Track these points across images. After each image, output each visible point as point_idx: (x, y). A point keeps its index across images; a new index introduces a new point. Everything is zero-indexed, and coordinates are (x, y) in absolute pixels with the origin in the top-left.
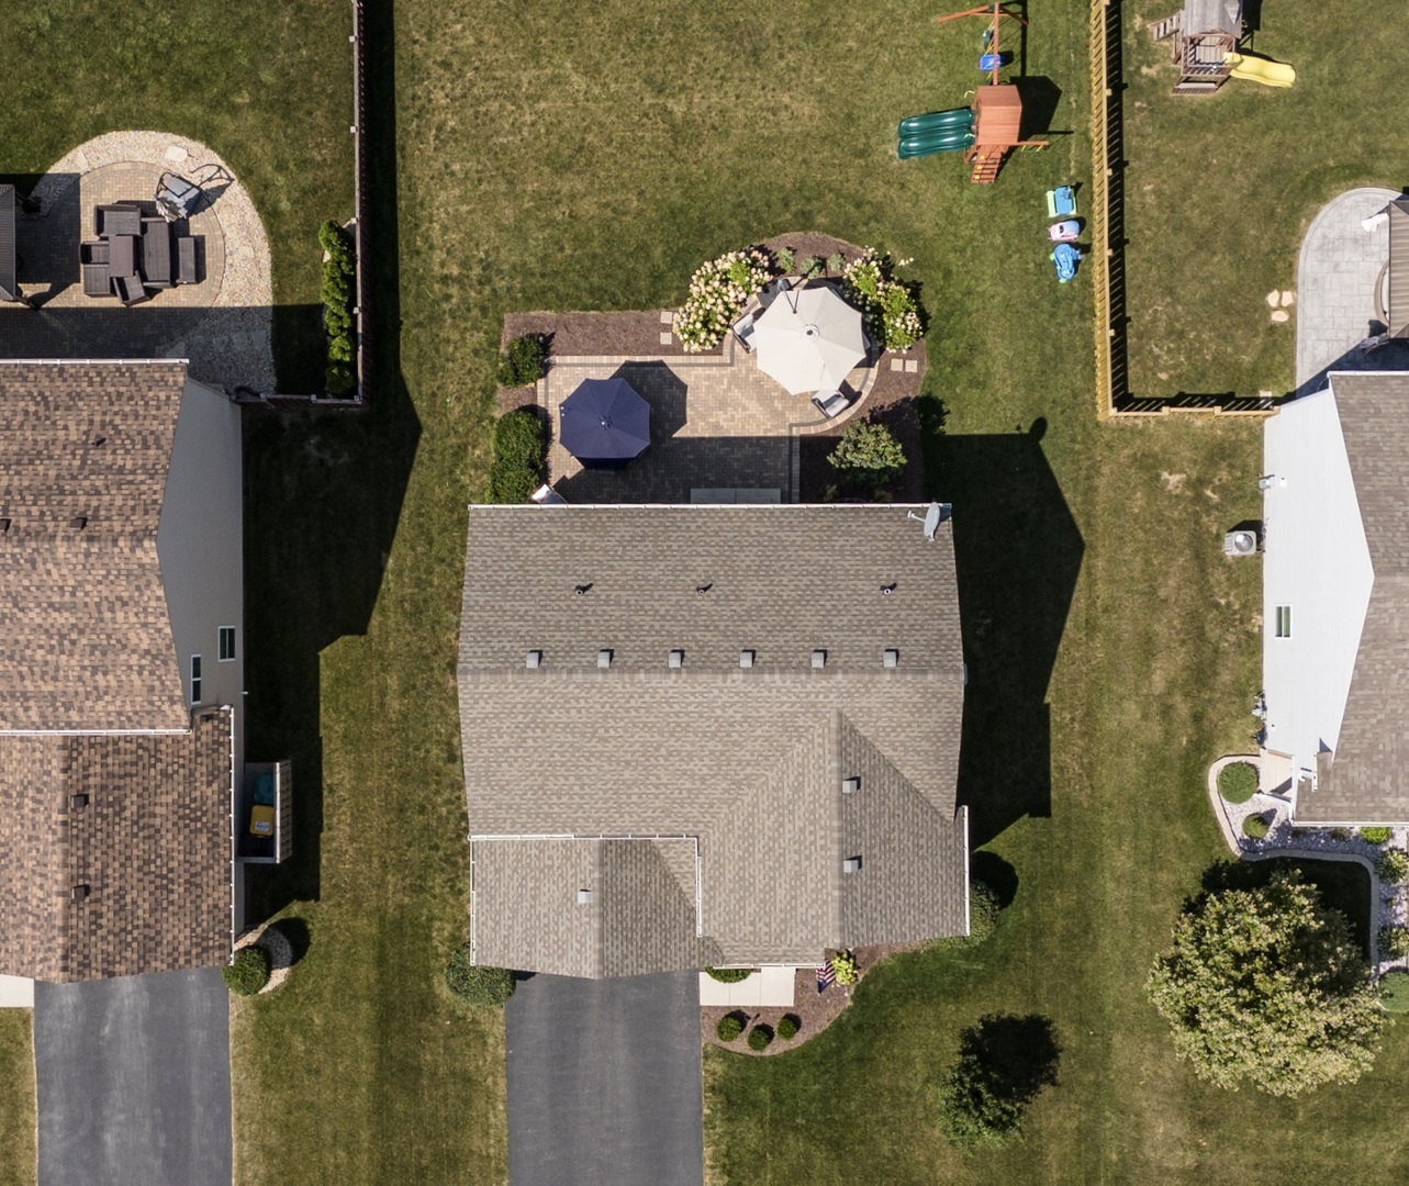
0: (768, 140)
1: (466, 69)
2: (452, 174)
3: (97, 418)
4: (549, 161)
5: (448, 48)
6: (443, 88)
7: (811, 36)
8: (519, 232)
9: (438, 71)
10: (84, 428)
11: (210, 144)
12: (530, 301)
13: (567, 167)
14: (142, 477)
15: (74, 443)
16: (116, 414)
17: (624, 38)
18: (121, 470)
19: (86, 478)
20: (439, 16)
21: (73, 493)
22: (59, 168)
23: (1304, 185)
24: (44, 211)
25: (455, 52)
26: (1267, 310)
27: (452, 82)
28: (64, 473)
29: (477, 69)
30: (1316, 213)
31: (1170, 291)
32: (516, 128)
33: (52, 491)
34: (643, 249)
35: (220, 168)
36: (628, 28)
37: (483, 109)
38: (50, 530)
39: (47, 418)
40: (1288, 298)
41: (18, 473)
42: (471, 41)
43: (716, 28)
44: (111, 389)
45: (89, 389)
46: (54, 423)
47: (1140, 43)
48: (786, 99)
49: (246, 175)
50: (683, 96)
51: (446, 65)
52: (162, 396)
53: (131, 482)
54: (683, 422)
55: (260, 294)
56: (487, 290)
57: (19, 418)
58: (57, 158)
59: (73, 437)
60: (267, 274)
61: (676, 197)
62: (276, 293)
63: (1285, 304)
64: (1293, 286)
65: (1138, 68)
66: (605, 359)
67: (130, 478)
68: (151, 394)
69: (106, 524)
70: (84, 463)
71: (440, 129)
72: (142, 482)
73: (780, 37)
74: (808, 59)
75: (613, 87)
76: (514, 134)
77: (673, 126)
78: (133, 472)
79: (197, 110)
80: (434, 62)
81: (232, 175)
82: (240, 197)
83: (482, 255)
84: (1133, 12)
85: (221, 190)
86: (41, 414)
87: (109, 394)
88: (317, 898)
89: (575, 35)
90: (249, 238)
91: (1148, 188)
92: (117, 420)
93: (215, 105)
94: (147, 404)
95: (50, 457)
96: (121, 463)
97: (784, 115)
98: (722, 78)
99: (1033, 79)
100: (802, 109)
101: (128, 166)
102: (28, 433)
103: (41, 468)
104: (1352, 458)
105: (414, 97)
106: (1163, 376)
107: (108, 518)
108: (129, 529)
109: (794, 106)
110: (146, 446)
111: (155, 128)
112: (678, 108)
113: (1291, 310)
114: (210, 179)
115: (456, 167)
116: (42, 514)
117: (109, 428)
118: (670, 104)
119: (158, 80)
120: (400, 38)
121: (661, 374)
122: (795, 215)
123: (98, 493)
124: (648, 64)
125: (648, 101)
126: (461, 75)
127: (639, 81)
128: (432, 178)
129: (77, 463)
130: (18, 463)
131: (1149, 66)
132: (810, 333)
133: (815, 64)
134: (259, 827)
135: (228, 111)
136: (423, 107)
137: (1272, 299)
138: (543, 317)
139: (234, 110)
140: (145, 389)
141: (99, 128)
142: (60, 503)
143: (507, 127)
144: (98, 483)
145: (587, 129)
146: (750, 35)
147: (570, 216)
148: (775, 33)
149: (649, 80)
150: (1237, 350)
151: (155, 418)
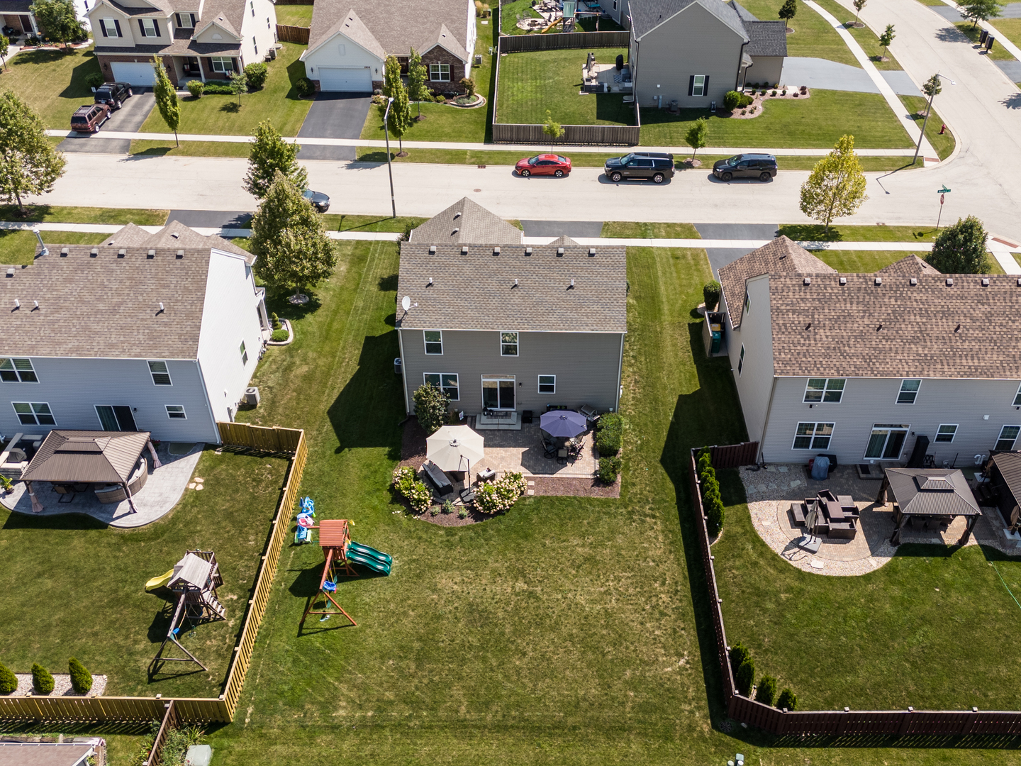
0: (468, 568)
1: (650, 611)
2: (654, 561)
3: (813, 342)
4: (597, 562)
5: (662, 622)
6: (664, 602)
7: (439, 617)
8: (613, 531)
9: (669, 612)
10: (818, 336)
11: (799, 571)
12: (606, 503)
13: (586, 559)
14: (783, 308)
15: (821, 327)
16: (804, 344)
17: (553, 621)
18: (794, 313)
19: (810, 307)
20: (670, 639)
21: (814, 299)
22: (885, 560)
23: (163, 534)
24: (887, 540)
25: (658, 620)
26: (204, 484)
27: (658, 604)
28: (821, 311)
29: (644, 610)
30: (162, 518)
31: (254, 498)
32: (618, 579)
33: (824, 301)
34: (543, 522)
35: (790, 559)
36: (550, 626)
37: (638, 589)
38: (819, 280)
39: (837, 342)
40: (192, 486)
41: (843, 311)
42: (648, 625)
43: (496, 625)
44: (810, 359)
45: (821, 360)
46: (833, 340)
47: (234, 611)
48: (455, 587)
49: (775, 557)
50: (517, 590)
51: (663, 614)
52: (783, 355)
53: (787, 305)
54: (523, 453)
55: (754, 508)
56: (630, 509)
57: (851, 343)
58: (887, 564)
59: (822, 331)
60: (753, 515)
61: (523, 543)
62: (747, 508)
63: (195, 484)
64: (187, 489)
65: (238, 599)
66: (564, 476)
67: (788, 308)
68: (789, 356)
69: (794, 283)
70: (813, 316)
71: (663, 584)
72: (782, 305)
73: (456, 618)
74: (440, 606)
75: (560, 597)
76: (618, 576)
77: (524, 577)
78: (788, 311)
79: (811, 589)
80: (670, 616)
81: (782, 557)
82: (775, 546)
83: (634, 524)
84: (232, 628)
85: (787, 549)
86: (841, 345)
87: (810, 356)
88: (689, 324)
89: (583, 624)
90: (767, 529)
91: (252, 543)
92: (802, 341)
93: (801, 592)
94: (790, 350)
95: (830, 319)
96: (795, 316)
97: (458, 580)
98: (493, 599)
99: (303, 596)
100: (448, 582)
101: (845, 559)
102: (845, 334)
103: (833, 314)
104: (201, 310)
105: (681, 601)
106: (268, 466)
107: (794, 285)
108: (782, 280)
109: (451, 584)
110: (784, 325)
111: (833, 577)
112: (521, 585)
113: (192, 480)
114: (795, 553)
115: (652, 564)
116: (825, 288)
117: (805, 336)
118: (526, 587)
119: (839, 603)
120: (693, 632)
121: (535, 470)
122: (456, 534)
123: (802, 299)
124: (538, 607)
125: (539, 588)
126: (653, 608)
127: (544, 599)
128: (665, 562)
129: (816, 316)
130: (845, 317)
131: (232, 599)
132: (455, 442)
133: (436, 604)
134: (717, 327)
135: (792, 588)
136: (675, 595)
137: (200, 487)
138: (598, 493)
139: (789, 589)
140: (793, 359)
141: (868, 578)
142: (818, 294)
143: (623, 580)
144: (803, 305)
145: (575, 576)
146: (475, 620)
147: (584, 537)
148: (459, 621)
149: (538, 599)
150: (227, 470)
151: (784, 342)
